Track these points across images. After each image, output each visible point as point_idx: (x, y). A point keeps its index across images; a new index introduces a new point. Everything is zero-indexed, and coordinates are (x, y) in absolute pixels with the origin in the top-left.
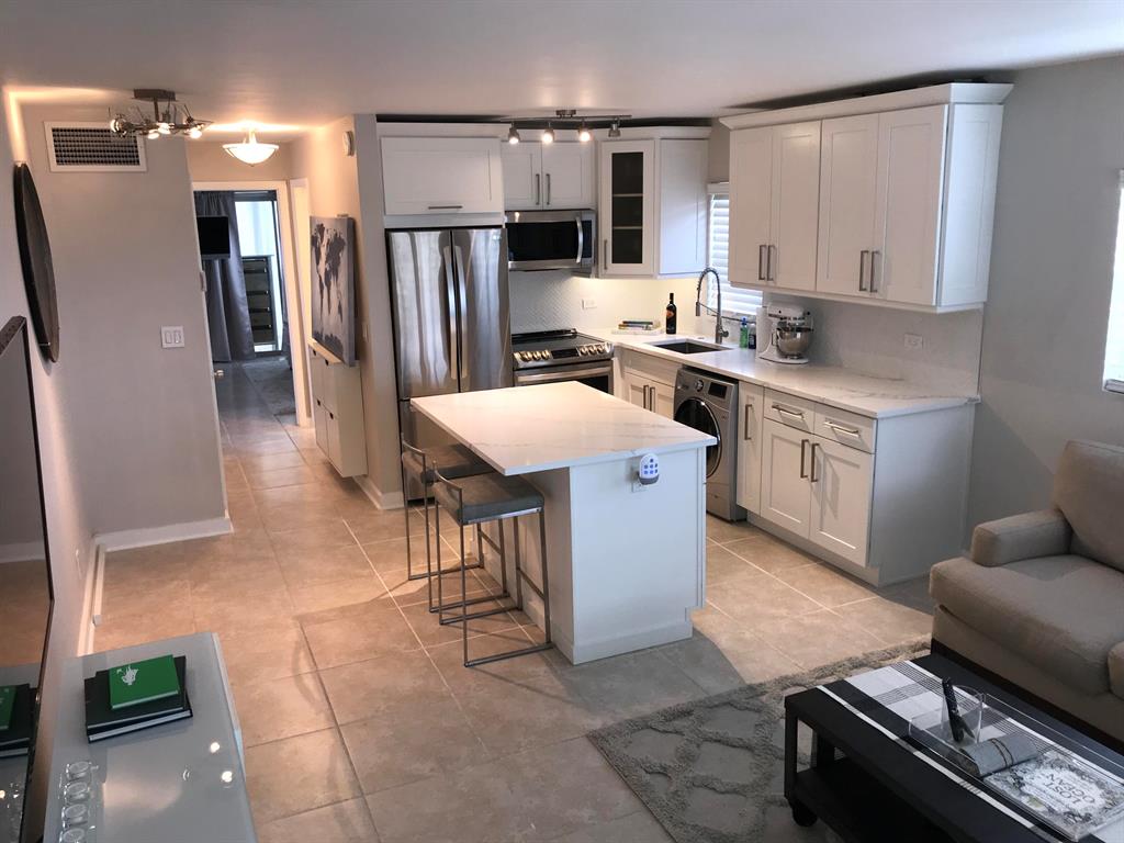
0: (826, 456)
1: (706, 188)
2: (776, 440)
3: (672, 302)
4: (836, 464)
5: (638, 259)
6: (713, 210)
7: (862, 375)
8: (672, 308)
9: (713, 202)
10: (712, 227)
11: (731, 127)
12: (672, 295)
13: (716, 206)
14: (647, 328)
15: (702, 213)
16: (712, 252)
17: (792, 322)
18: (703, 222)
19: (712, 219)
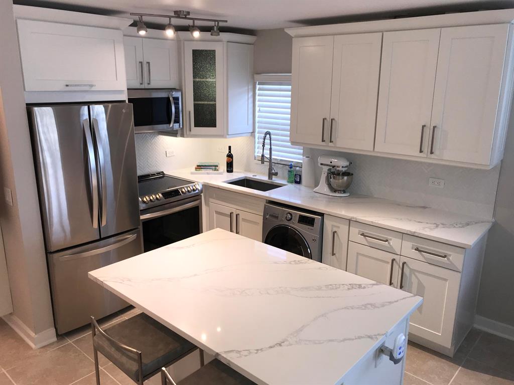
0: (413, 271)
1: (253, 78)
2: (360, 257)
3: (230, 152)
4: (420, 276)
5: (213, 124)
6: (257, 92)
7: (399, 205)
8: (230, 156)
9: (258, 87)
10: (257, 103)
11: (293, 36)
12: (230, 147)
13: (259, 90)
14: (215, 170)
15: (251, 94)
16: (257, 119)
17: (340, 169)
18: (251, 100)
19: (257, 98)
